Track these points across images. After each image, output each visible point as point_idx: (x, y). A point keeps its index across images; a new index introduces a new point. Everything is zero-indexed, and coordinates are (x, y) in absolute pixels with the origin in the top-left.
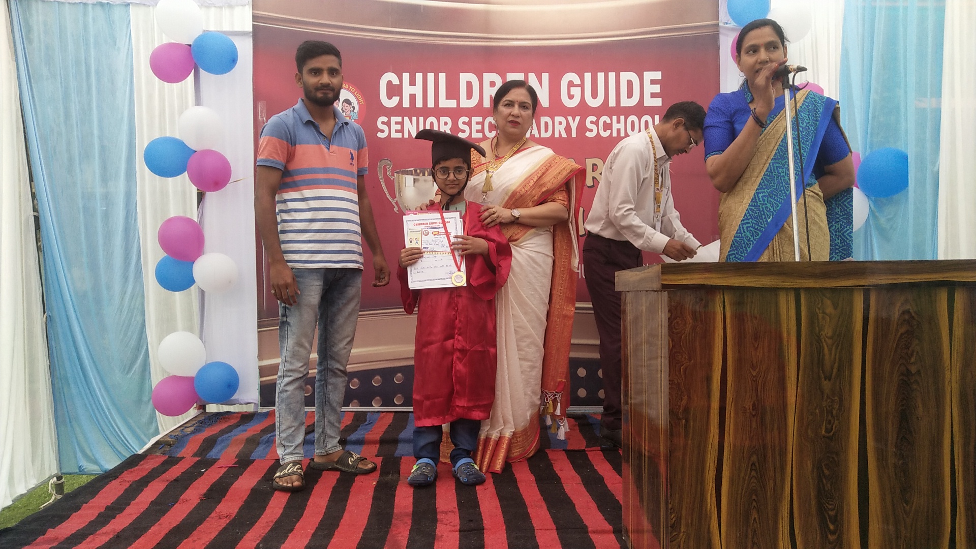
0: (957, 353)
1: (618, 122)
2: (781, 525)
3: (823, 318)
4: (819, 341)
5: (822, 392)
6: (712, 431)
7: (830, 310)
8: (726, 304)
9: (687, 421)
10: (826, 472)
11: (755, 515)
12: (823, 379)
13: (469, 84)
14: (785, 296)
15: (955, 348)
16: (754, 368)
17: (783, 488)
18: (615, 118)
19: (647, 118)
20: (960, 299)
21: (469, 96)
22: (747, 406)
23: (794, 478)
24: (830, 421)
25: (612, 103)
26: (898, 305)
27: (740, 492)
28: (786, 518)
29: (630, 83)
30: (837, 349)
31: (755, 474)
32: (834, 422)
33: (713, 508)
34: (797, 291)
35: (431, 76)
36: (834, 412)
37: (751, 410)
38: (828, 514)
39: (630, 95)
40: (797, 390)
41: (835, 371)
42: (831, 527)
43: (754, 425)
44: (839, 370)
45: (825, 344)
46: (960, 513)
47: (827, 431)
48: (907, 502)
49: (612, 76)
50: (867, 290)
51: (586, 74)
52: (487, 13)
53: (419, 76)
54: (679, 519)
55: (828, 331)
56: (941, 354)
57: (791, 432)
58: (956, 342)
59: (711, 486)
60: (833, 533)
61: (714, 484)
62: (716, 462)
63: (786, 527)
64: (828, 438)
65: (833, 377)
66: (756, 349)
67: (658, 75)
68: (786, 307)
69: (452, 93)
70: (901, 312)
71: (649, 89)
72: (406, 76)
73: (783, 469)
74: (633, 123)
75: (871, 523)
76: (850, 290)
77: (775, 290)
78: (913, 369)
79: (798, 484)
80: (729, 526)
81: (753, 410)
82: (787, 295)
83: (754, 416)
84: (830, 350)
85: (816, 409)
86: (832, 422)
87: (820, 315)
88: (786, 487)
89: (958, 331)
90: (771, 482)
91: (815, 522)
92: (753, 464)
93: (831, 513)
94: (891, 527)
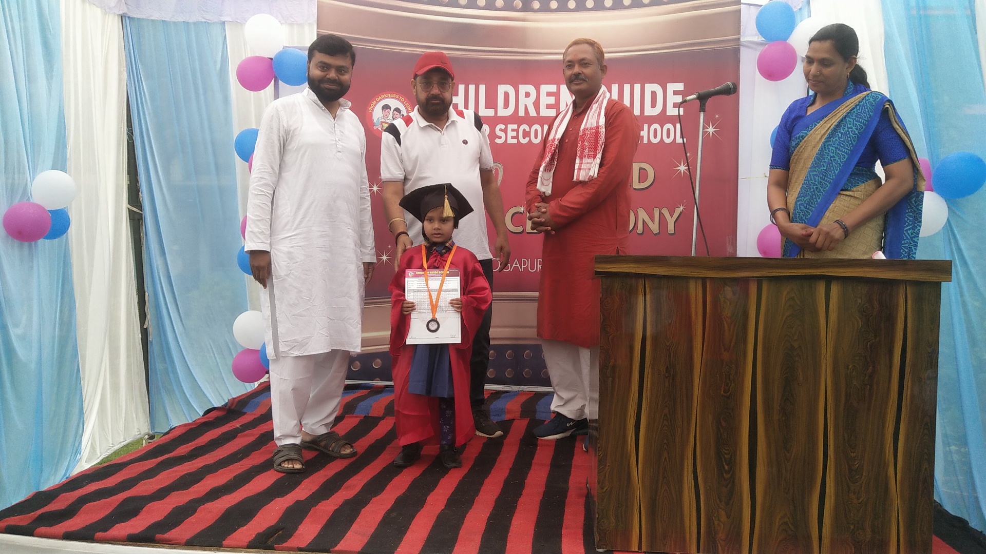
0: (832, 332)
2: (686, 464)
3: (724, 302)
4: (720, 319)
5: (722, 361)
6: (633, 386)
7: (730, 295)
8: (647, 287)
9: (614, 379)
10: (724, 424)
11: (665, 455)
12: (723, 350)
13: (506, 95)
14: (694, 283)
15: (830, 329)
17: (688, 434)
19: (669, 126)
21: (506, 105)
22: (661, 370)
23: (697, 428)
24: (728, 383)
26: (785, 293)
27: (654, 436)
28: (690, 459)
29: (654, 94)
30: (734, 327)
31: (667, 424)
32: (731, 385)
33: (632, 447)
34: (704, 280)
35: (472, 88)
36: (731, 377)
38: (724, 457)
39: (654, 105)
40: (702, 357)
41: (733, 344)
42: (726, 467)
43: (667, 385)
44: (736, 344)
46: (830, 461)
48: (788, 450)
49: (637, 87)
50: (759, 280)
51: (613, 86)
52: (523, 30)
53: (461, 88)
54: (605, 456)
55: (728, 312)
56: (818, 333)
57: (696, 390)
58: (831, 325)
59: (631, 431)
61: (634, 430)
62: (636, 412)
64: (726, 397)
65: (731, 349)
67: (680, 87)
68: (695, 292)
69: (491, 102)
70: (787, 298)
71: (672, 99)
74: (655, 130)
75: (758, 468)
76: (746, 280)
77: (686, 278)
80: (645, 462)
81: (666, 372)
82: (696, 283)
83: (667, 377)
84: (729, 328)
85: (716, 374)
86: (729, 385)
87: (722, 299)
88: (691, 435)
90: (679, 430)
91: (714, 463)
92: (666, 415)
93: (726, 457)
94: (774, 469)
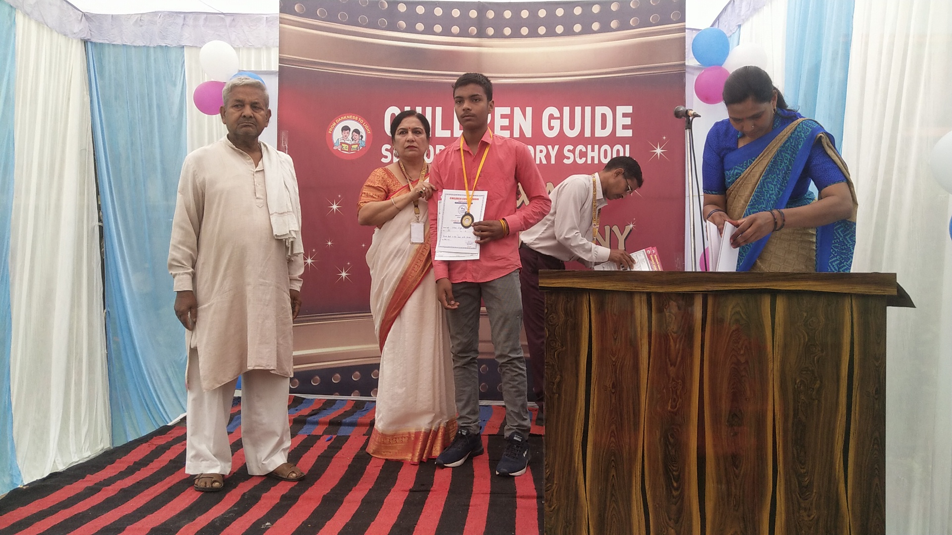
0: (778, 347)
1: (593, 150)
2: (634, 482)
3: (670, 316)
4: (666, 335)
5: (669, 376)
6: (579, 404)
7: (675, 310)
8: (591, 303)
9: (560, 395)
10: (672, 440)
11: (613, 472)
12: (669, 366)
14: (639, 298)
15: (776, 344)
16: (613, 355)
17: (636, 450)
18: (589, 147)
19: (618, 146)
20: (781, 303)
22: (608, 386)
23: (645, 445)
24: (675, 399)
25: (588, 134)
26: (730, 307)
27: (601, 454)
28: (638, 476)
29: (604, 116)
30: (680, 342)
31: (614, 440)
32: (678, 401)
33: (580, 465)
34: (649, 295)
36: (678, 392)
37: (611, 388)
38: (672, 474)
39: (604, 127)
40: (648, 373)
41: (679, 359)
42: (675, 484)
43: (613, 401)
44: (682, 359)
45: (671, 337)
46: (780, 477)
47: (673, 407)
48: (737, 467)
49: (588, 109)
50: (705, 295)
51: (565, 108)
52: (479, 55)
54: (553, 473)
55: (673, 327)
56: (765, 348)
57: (643, 406)
58: (777, 339)
59: (578, 448)
60: (677, 489)
61: (581, 447)
62: (582, 429)
63: (638, 483)
64: (672, 412)
65: (678, 363)
66: (615, 339)
67: (629, 109)
68: (640, 308)
70: (733, 313)
71: (622, 121)
73: (636, 436)
74: (606, 151)
75: (707, 485)
76: (690, 295)
77: (631, 294)
78: (743, 360)
79: (649, 450)
80: (593, 480)
82: (641, 297)
83: (613, 393)
84: (675, 342)
85: (663, 389)
86: (677, 400)
87: (667, 314)
88: (639, 450)
89: (779, 331)
90: (627, 446)
91: (662, 480)
93: (675, 473)
94: (723, 486)
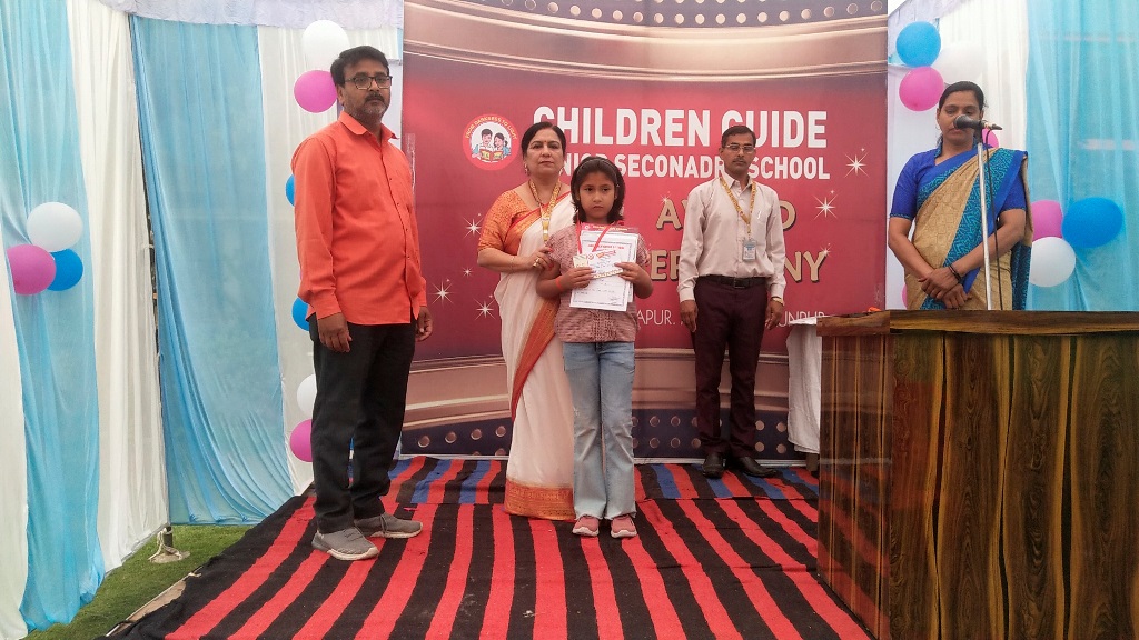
1: (781, 163)
2: (991, 550)
3: (1034, 363)
4: (1030, 384)
5: (1032, 430)
6: (931, 464)
7: (1040, 355)
8: (947, 348)
9: (908, 453)
10: (1034, 502)
11: (968, 540)
12: (1032, 418)
13: (627, 121)
14: (1000, 342)
16: (970, 406)
18: (777, 159)
19: (810, 159)
21: (627, 133)
22: (963, 441)
23: (1004, 508)
24: (1038, 455)
25: (775, 143)
26: (1102, 352)
27: (954, 519)
28: (996, 544)
29: (794, 123)
30: (1045, 390)
31: (969, 504)
32: (1041, 458)
33: (930, 533)
34: (1011, 337)
35: (587, 111)
36: (1042, 448)
37: (967, 445)
38: (1034, 541)
39: (794, 136)
40: (1009, 426)
41: (1043, 410)
42: (1037, 552)
43: (969, 459)
44: (1047, 410)
45: (1035, 386)
47: (1035, 465)
48: (1106, 531)
49: (775, 114)
50: (1074, 338)
51: (748, 112)
52: (646, 47)
53: (575, 111)
54: (899, 543)
55: (1038, 374)
59: (928, 515)
60: (1038, 558)
61: (932, 513)
63: (996, 553)
64: (1036, 471)
65: (1042, 416)
66: (972, 389)
67: (823, 115)
68: (1001, 353)
69: (609, 129)
70: (1105, 358)
71: (814, 129)
72: (561, 110)
73: (994, 499)
74: (796, 164)
75: (1073, 552)
76: (1057, 338)
77: (991, 336)
79: (1008, 514)
80: (945, 549)
82: (1002, 341)
83: (969, 450)
84: (1039, 392)
85: (1025, 445)
87: (1031, 360)
88: (997, 516)
90: (984, 510)
91: (1022, 548)
92: (968, 494)
93: (1037, 540)
94: (1091, 553)
